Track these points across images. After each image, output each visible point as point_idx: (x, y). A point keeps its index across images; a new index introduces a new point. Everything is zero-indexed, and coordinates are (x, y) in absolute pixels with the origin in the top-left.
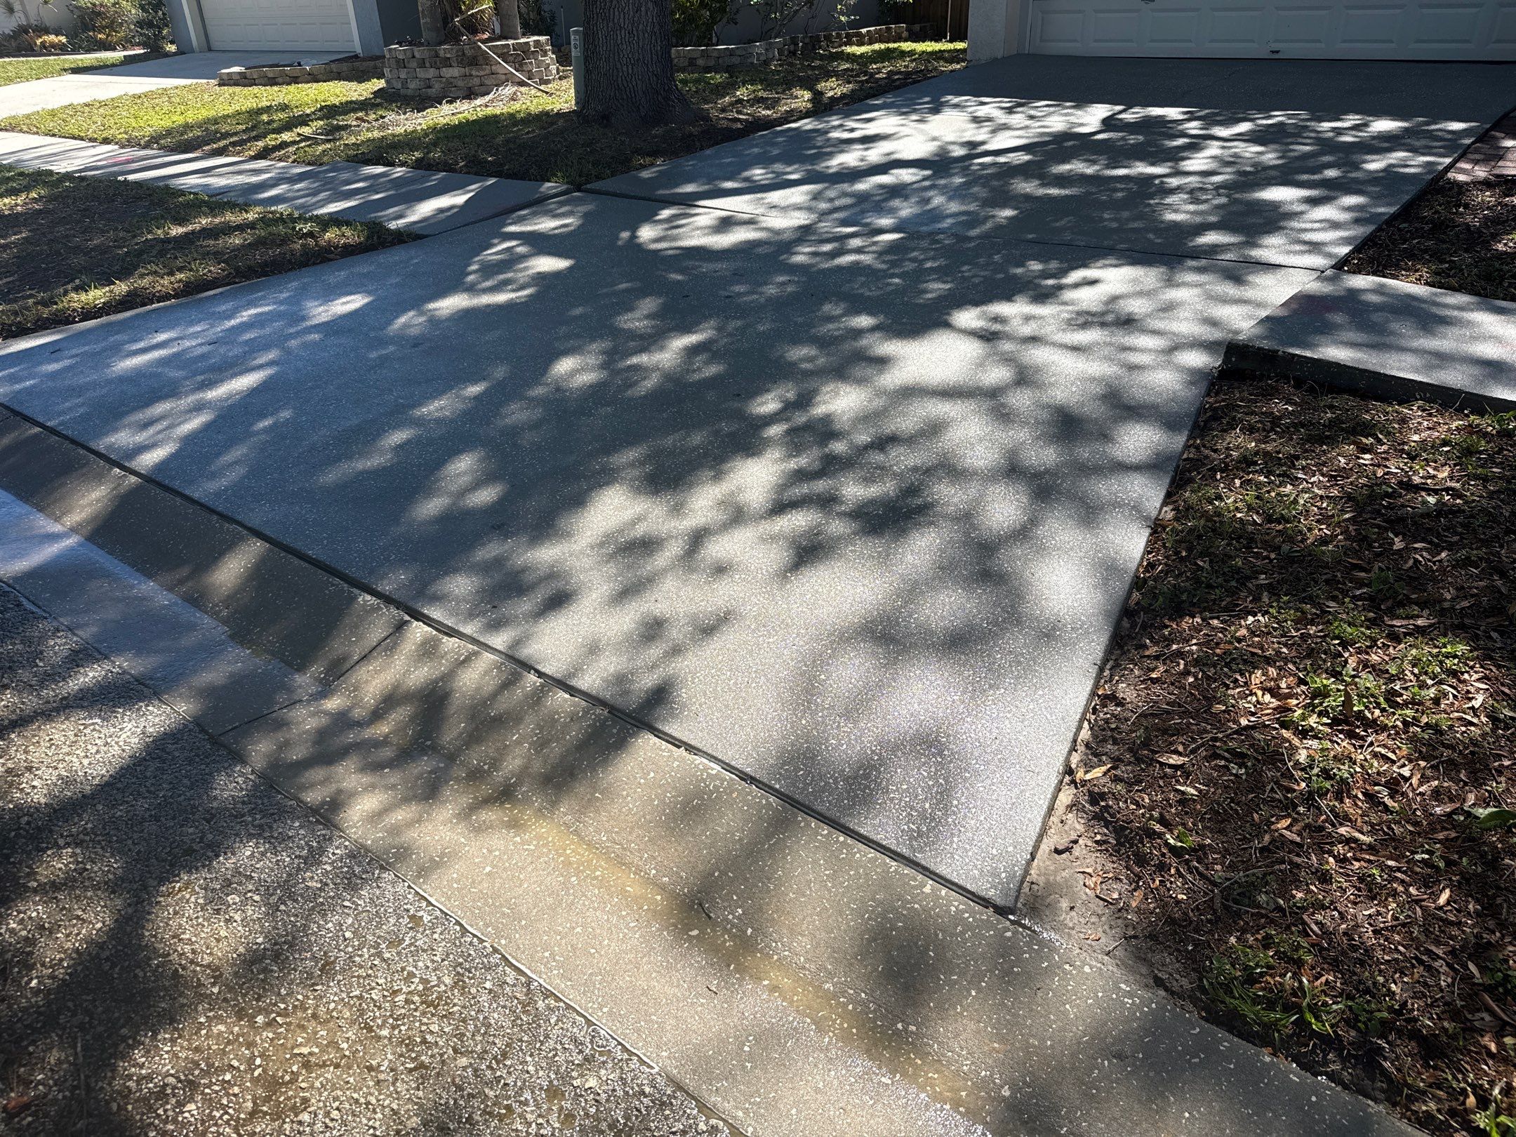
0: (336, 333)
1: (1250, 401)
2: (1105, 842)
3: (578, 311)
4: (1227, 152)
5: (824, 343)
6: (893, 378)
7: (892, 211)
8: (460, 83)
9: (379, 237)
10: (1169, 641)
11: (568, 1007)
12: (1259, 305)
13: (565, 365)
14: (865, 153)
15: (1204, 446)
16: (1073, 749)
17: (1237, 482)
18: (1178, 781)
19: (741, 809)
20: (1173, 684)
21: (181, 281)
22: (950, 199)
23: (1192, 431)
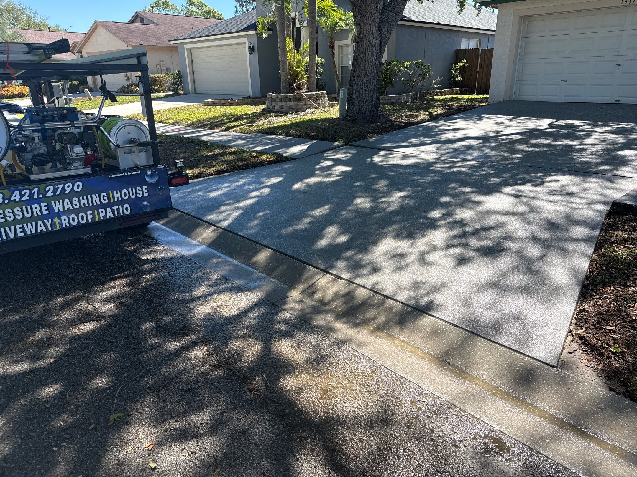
0: (275, 188)
1: (623, 222)
2: (587, 351)
3: (358, 184)
4: (602, 137)
5: (454, 196)
6: (482, 208)
7: (470, 154)
8: (294, 107)
9: (280, 159)
10: (602, 294)
11: (410, 381)
12: (622, 190)
13: (358, 201)
14: (455, 134)
15: (607, 236)
16: (571, 325)
17: (622, 247)
18: (611, 334)
19: (455, 334)
20: (605, 306)
21: (215, 170)
22: (492, 150)
23: (601, 231)
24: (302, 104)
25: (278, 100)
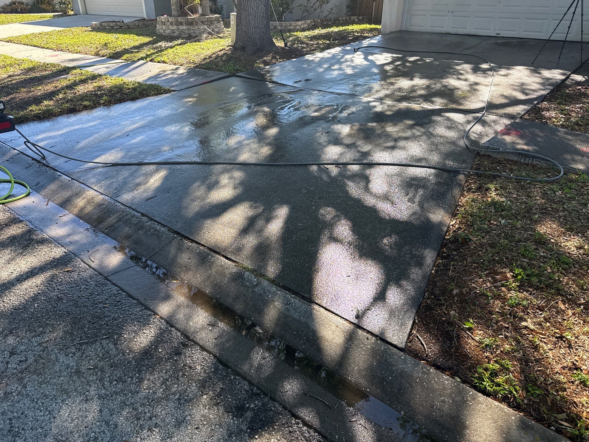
8: (186, 32)
9: (157, 91)
24: (194, 28)
25: (169, 24)
